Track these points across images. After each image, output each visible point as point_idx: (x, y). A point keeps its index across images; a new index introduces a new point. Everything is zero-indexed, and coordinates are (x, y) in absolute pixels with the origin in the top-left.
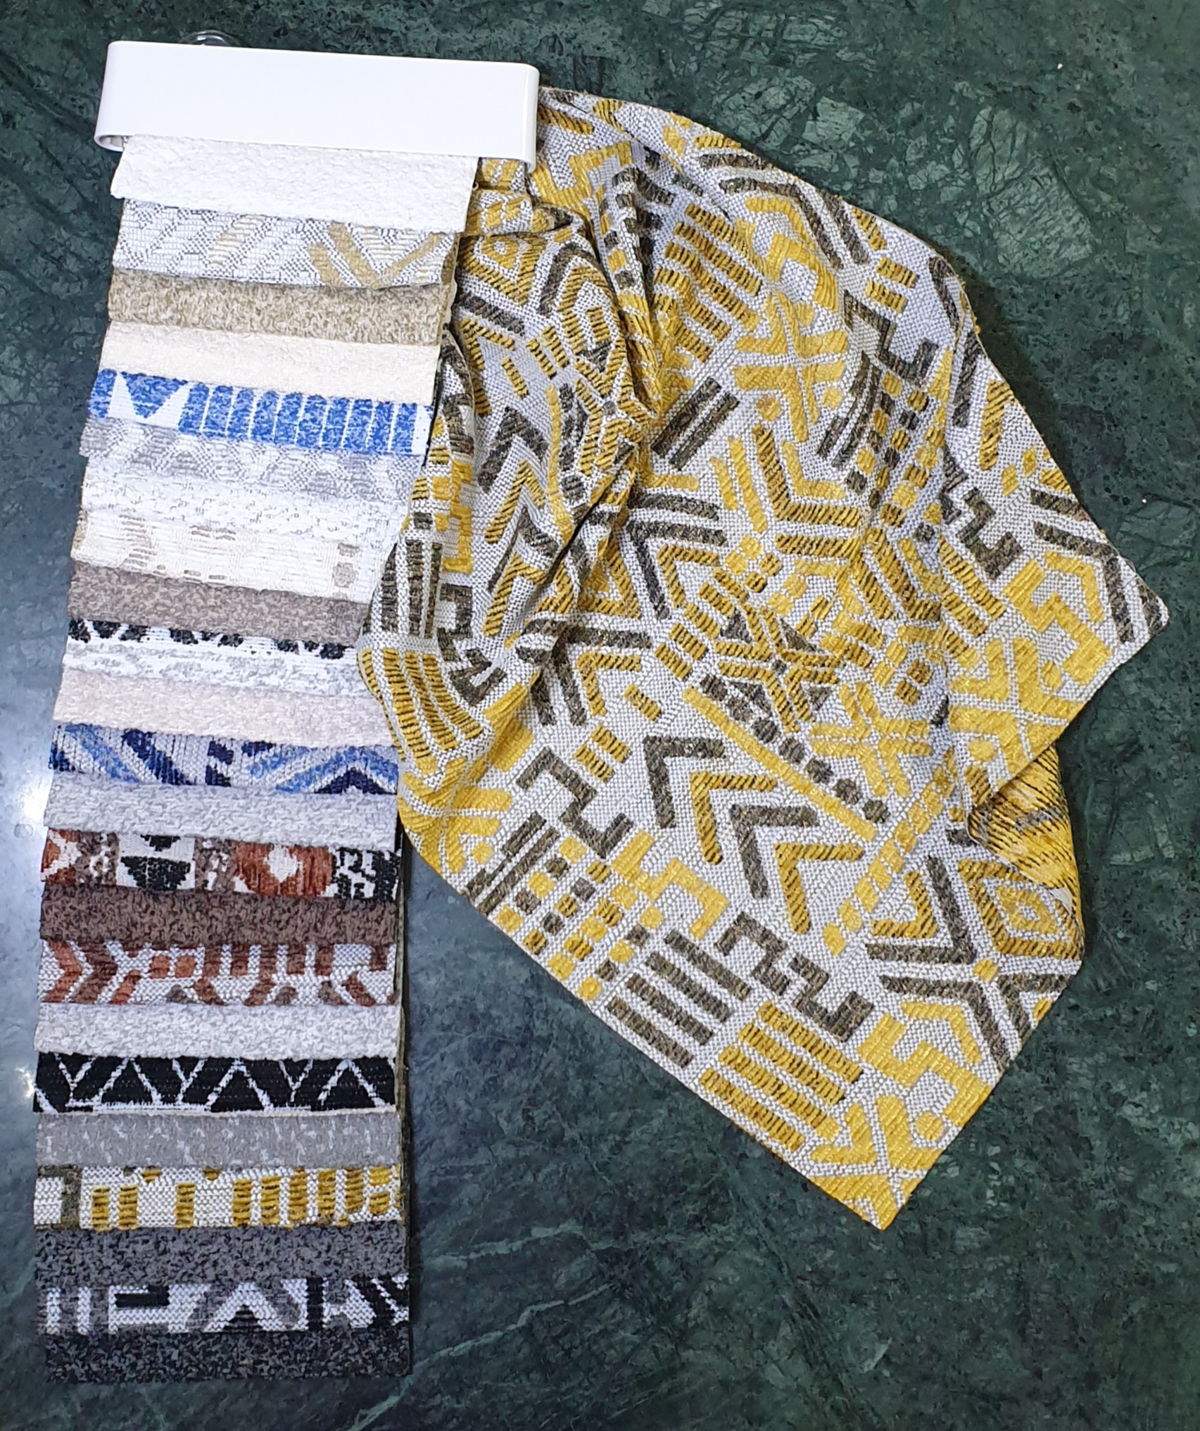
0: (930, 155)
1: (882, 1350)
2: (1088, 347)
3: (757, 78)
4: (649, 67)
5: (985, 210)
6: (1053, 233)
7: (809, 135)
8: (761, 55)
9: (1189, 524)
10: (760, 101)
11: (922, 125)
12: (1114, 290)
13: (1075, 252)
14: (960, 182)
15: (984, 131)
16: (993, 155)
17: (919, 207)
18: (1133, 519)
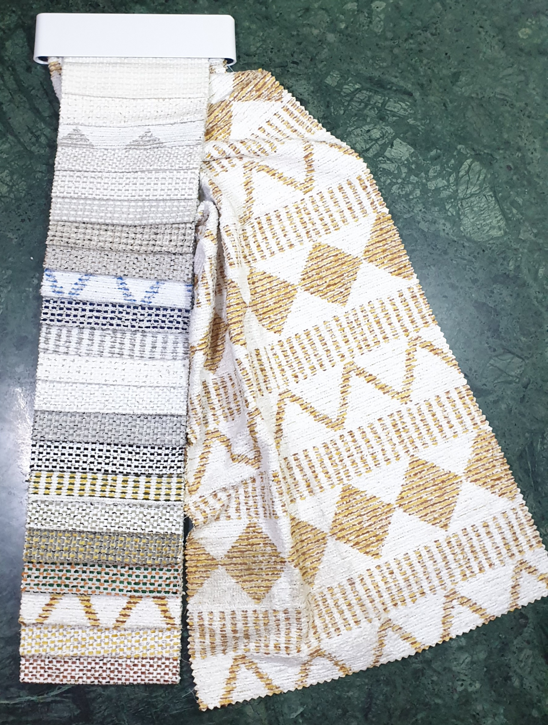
0: (439, 175)
1: (301, 710)
2: (492, 276)
3: (369, 123)
4: (322, 108)
5: (459, 205)
6: (488, 222)
7: (387, 154)
8: (373, 113)
9: (521, 366)
10: (368, 134)
11: (438, 160)
12: (510, 253)
13: (495, 233)
14: (451, 190)
15: (467, 169)
16: (468, 181)
17: (429, 197)
18: (496, 359)
